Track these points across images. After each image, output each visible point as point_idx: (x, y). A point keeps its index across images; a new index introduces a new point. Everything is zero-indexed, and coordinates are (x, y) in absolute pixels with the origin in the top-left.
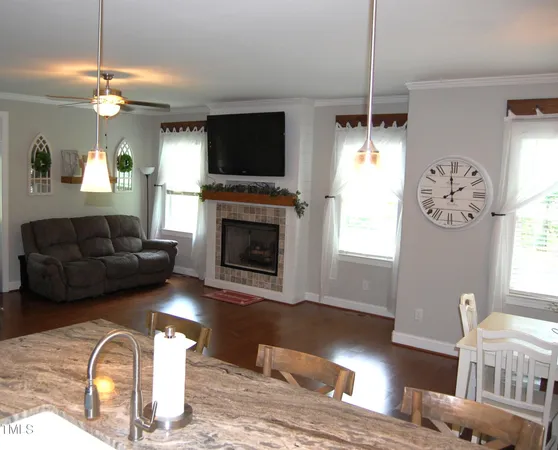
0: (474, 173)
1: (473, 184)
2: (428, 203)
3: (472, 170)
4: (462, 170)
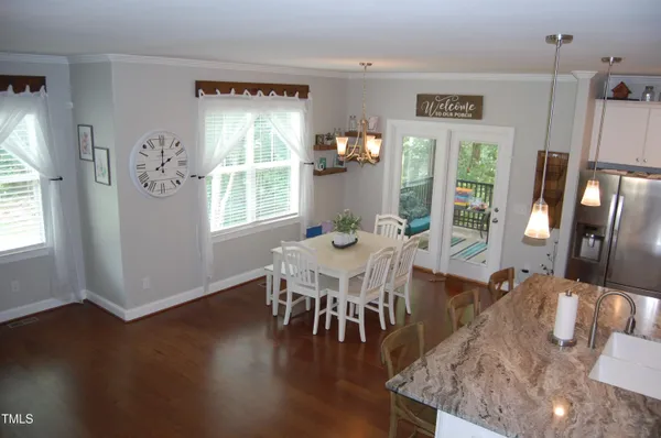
0: (177, 145)
1: (177, 154)
2: (144, 178)
3: (176, 142)
4: (167, 144)
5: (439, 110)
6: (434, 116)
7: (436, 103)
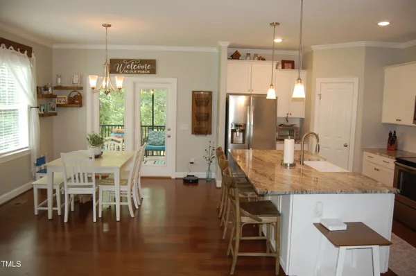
5: (126, 69)
6: (123, 73)
7: (124, 65)
